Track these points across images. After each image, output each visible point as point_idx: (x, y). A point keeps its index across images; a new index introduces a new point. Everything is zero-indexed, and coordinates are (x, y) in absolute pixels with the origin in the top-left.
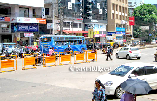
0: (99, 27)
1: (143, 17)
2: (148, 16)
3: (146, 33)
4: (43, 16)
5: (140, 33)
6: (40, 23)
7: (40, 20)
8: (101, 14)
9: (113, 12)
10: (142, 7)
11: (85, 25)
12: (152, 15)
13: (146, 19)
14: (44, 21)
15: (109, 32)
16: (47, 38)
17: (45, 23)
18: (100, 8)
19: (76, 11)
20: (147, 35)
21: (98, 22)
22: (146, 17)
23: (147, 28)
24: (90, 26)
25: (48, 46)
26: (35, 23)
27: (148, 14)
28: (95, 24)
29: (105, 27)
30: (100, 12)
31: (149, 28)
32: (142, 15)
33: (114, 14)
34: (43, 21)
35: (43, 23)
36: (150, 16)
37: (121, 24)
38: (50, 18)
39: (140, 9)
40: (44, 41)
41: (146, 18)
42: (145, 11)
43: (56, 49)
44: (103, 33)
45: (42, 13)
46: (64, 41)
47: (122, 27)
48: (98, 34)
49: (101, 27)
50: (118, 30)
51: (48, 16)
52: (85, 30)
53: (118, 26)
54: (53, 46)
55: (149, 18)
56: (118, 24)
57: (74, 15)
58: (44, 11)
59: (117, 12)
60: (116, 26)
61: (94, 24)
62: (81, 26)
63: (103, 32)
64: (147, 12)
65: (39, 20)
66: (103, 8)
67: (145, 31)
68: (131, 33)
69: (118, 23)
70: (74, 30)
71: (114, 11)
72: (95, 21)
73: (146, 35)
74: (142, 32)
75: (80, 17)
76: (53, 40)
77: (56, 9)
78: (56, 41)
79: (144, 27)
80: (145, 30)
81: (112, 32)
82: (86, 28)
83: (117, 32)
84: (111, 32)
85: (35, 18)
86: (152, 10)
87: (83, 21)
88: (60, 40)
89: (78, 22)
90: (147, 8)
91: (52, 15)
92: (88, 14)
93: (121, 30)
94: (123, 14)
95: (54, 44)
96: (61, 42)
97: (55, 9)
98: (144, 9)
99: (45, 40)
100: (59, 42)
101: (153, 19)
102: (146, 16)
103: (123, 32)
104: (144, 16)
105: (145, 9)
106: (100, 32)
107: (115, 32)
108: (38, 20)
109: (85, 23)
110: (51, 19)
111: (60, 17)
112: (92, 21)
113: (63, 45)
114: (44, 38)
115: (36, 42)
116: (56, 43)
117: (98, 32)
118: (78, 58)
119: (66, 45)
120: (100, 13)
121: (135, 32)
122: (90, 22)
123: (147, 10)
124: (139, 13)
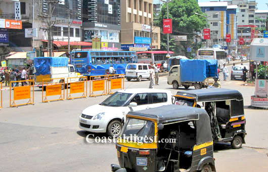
0: (107, 36)
1: (177, 19)
2: (185, 17)
3: (182, 47)
4: (16, 16)
5: (173, 47)
6: (12, 28)
7: (12, 23)
8: (111, 13)
9: (129, 10)
10: (175, 4)
11: (84, 32)
12: (192, 16)
13: (181, 24)
14: (19, 24)
15: (123, 45)
16: (80, 53)
17: (20, 28)
18: (110, 3)
19: (71, 8)
20: (184, 49)
21: (106, 26)
22: (182, 20)
23: (184, 38)
24: (93, 34)
25: (83, 64)
26: (4, 27)
27: (186, 15)
28: (101, 31)
29: (118, 36)
30: (109, 10)
31: (187, 39)
32: (174, 16)
33: (130, 14)
34: (17, 25)
35: (17, 28)
36: (189, 18)
37: (143, 31)
38: (28, 19)
39: (172, 6)
40: (76, 57)
41: (182, 22)
42: (181, 10)
43: (93, 70)
44: (113, 46)
45: (16, 11)
46: (105, 58)
47: (143, 36)
48: (106, 48)
49: (111, 35)
50: (138, 40)
51: (24, 15)
52: (85, 40)
53: (138, 35)
54: (90, 64)
55: (188, 22)
56: (138, 31)
57: (71, 15)
58: (19, 7)
59: (136, 10)
60: (135, 35)
61: (99, 31)
62: (78, 33)
63: (113, 44)
64: (183, 11)
65: (10, 23)
66: (115, 4)
67: (179, 43)
68: (157, 46)
69: (138, 29)
70: (70, 41)
71: (131, 9)
72: (100, 25)
73: (182, 51)
74: (175, 44)
75: (77, 19)
76: (90, 56)
77: (38, 3)
78: (94, 58)
79: (179, 36)
80: (181, 41)
81: (128, 45)
82: (86, 38)
83: (136, 44)
84: (126, 45)
85: (4, 20)
86: (193, 8)
87: (82, 25)
88: (100, 56)
89: (74, 27)
90: (183, 5)
91: (31, 15)
92: (90, 13)
93: (142, 41)
94: (145, 14)
95: (91, 62)
96: (101, 58)
97: (36, 4)
98: (179, 7)
99: (79, 55)
100: (98, 59)
101: (193, 23)
102: (183, 18)
103: (145, 44)
104: (179, 19)
105: (181, 5)
106: (110, 45)
107: (133, 45)
108: (8, 23)
109: (85, 29)
110: (30, 21)
111: (50, 18)
112: (96, 25)
113: (103, 62)
114: (76, 53)
115: (5, 61)
116: (93, 60)
117: (106, 45)
118: (95, 87)
119: (108, 63)
120: (109, 13)
121: (164, 44)
122: (94, 26)
123: (184, 8)
124: (170, 13)
